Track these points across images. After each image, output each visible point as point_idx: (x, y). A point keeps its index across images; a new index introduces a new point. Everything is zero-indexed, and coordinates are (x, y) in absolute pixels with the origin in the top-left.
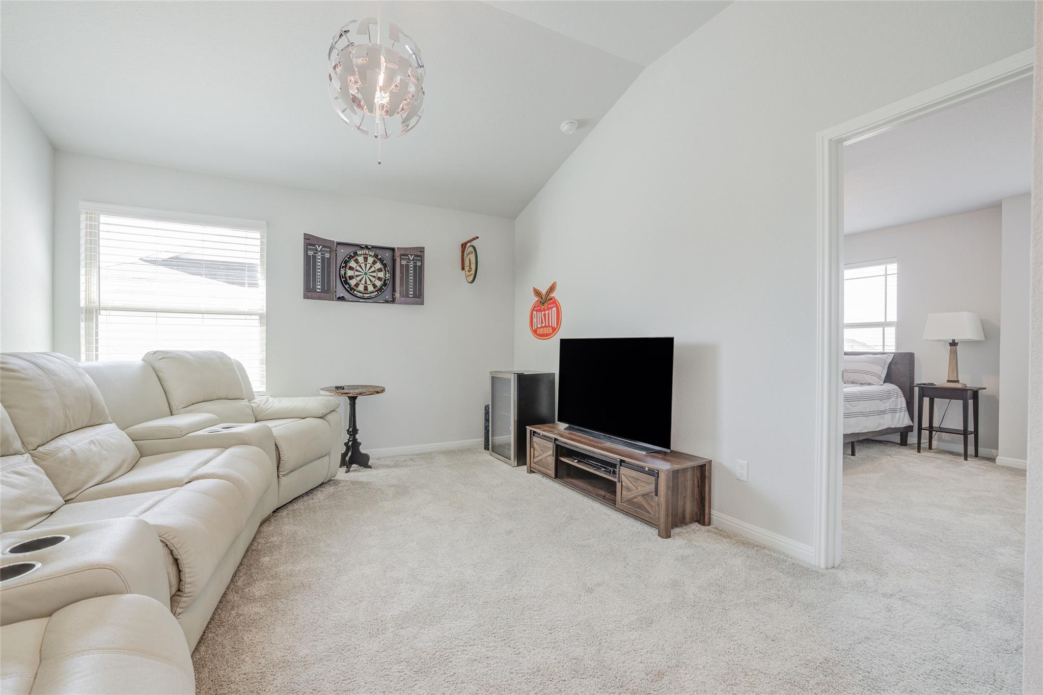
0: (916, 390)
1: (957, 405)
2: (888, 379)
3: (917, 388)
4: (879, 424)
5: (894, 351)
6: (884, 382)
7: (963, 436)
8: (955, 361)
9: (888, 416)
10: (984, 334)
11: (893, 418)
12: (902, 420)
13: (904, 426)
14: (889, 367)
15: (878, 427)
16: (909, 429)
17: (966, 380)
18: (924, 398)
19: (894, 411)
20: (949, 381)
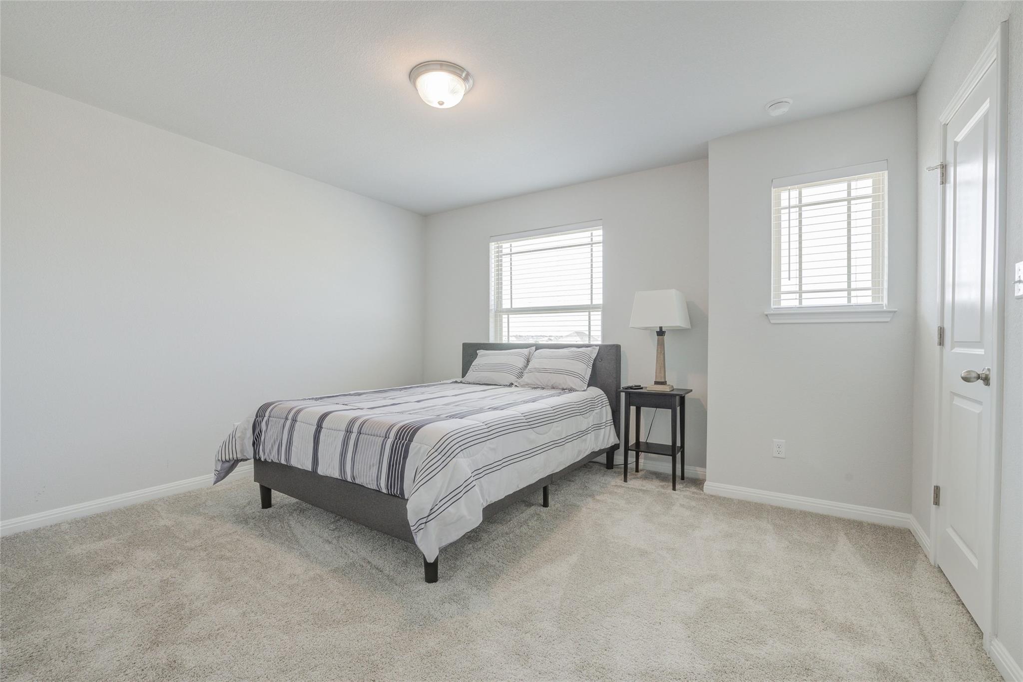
0: (623, 395)
1: (665, 415)
2: (593, 381)
3: (624, 393)
4: (580, 452)
5: (600, 343)
6: (589, 385)
7: (671, 457)
8: (662, 356)
9: (591, 437)
10: (690, 318)
11: (597, 438)
12: (607, 437)
13: (610, 446)
14: (594, 365)
15: (578, 456)
16: (615, 447)
17: (674, 382)
18: (631, 407)
19: (598, 427)
20: (657, 383)
